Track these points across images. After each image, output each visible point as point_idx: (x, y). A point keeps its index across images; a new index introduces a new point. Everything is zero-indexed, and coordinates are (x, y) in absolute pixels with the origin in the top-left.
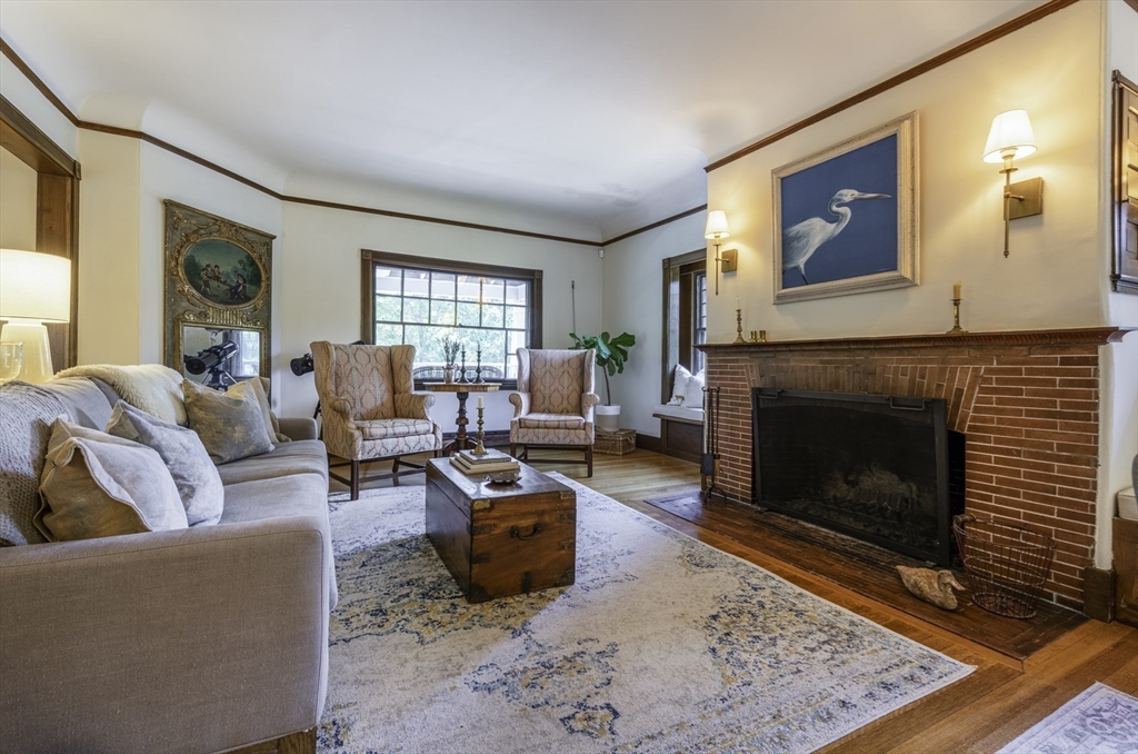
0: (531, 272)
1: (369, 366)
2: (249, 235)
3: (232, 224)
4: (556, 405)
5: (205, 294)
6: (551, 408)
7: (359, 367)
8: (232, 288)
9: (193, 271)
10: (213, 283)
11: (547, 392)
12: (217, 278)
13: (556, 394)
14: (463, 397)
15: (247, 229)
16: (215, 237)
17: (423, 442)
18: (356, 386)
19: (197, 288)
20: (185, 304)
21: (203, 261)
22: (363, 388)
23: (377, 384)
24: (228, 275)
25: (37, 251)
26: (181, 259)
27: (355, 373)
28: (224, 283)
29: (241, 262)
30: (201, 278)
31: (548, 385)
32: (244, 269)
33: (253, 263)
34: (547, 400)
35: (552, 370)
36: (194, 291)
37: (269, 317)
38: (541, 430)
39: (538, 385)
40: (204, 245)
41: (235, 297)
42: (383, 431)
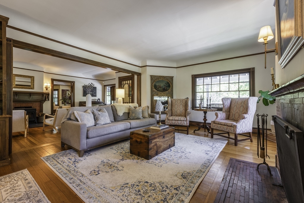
0: (249, 69)
1: (180, 104)
2: (167, 78)
3: (163, 77)
4: (236, 118)
5: (158, 90)
6: (235, 119)
7: (177, 104)
8: (163, 88)
9: (155, 87)
10: (159, 88)
11: (234, 113)
12: (160, 87)
13: (237, 114)
14: (205, 113)
15: (166, 77)
16: (160, 80)
17: (182, 123)
18: (176, 108)
19: (156, 89)
20: (154, 93)
21: (157, 84)
22: (178, 109)
23: (181, 108)
24: (162, 86)
25: (119, 88)
26: (153, 85)
27: (176, 105)
28: (162, 88)
29: (165, 83)
30: (157, 88)
31: (234, 110)
32: (166, 84)
33: (168, 83)
34: (234, 116)
35: (237, 105)
36: (156, 90)
37: (173, 93)
38: (226, 126)
39: (232, 111)
40: (158, 82)
41: (164, 90)
42: (172, 119)
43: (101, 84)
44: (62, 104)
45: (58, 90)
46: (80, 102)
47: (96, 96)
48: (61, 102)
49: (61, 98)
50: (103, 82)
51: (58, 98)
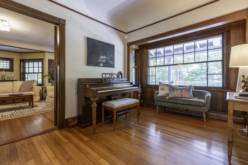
43: (123, 40)
44: (49, 82)
45: (42, 60)
46: (79, 80)
47: (112, 66)
48: (46, 79)
49: (46, 73)
50: (126, 37)
51: (42, 73)
